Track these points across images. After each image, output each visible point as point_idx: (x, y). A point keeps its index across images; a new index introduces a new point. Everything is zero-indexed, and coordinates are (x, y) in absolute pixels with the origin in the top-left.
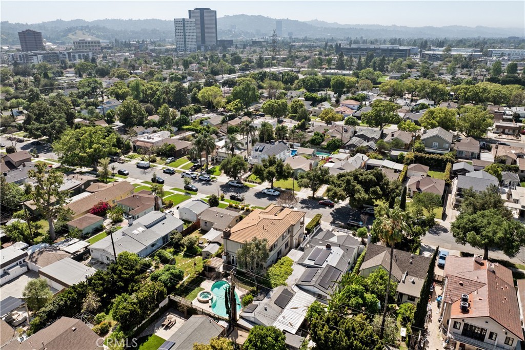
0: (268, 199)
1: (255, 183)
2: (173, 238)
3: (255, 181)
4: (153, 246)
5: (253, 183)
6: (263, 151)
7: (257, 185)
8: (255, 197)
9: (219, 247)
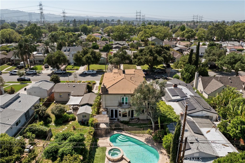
0: (91, 76)
1: (73, 70)
2: (39, 111)
3: (72, 69)
4: (17, 124)
5: (72, 70)
6: (70, 51)
7: (75, 71)
8: (80, 77)
9: (90, 107)
